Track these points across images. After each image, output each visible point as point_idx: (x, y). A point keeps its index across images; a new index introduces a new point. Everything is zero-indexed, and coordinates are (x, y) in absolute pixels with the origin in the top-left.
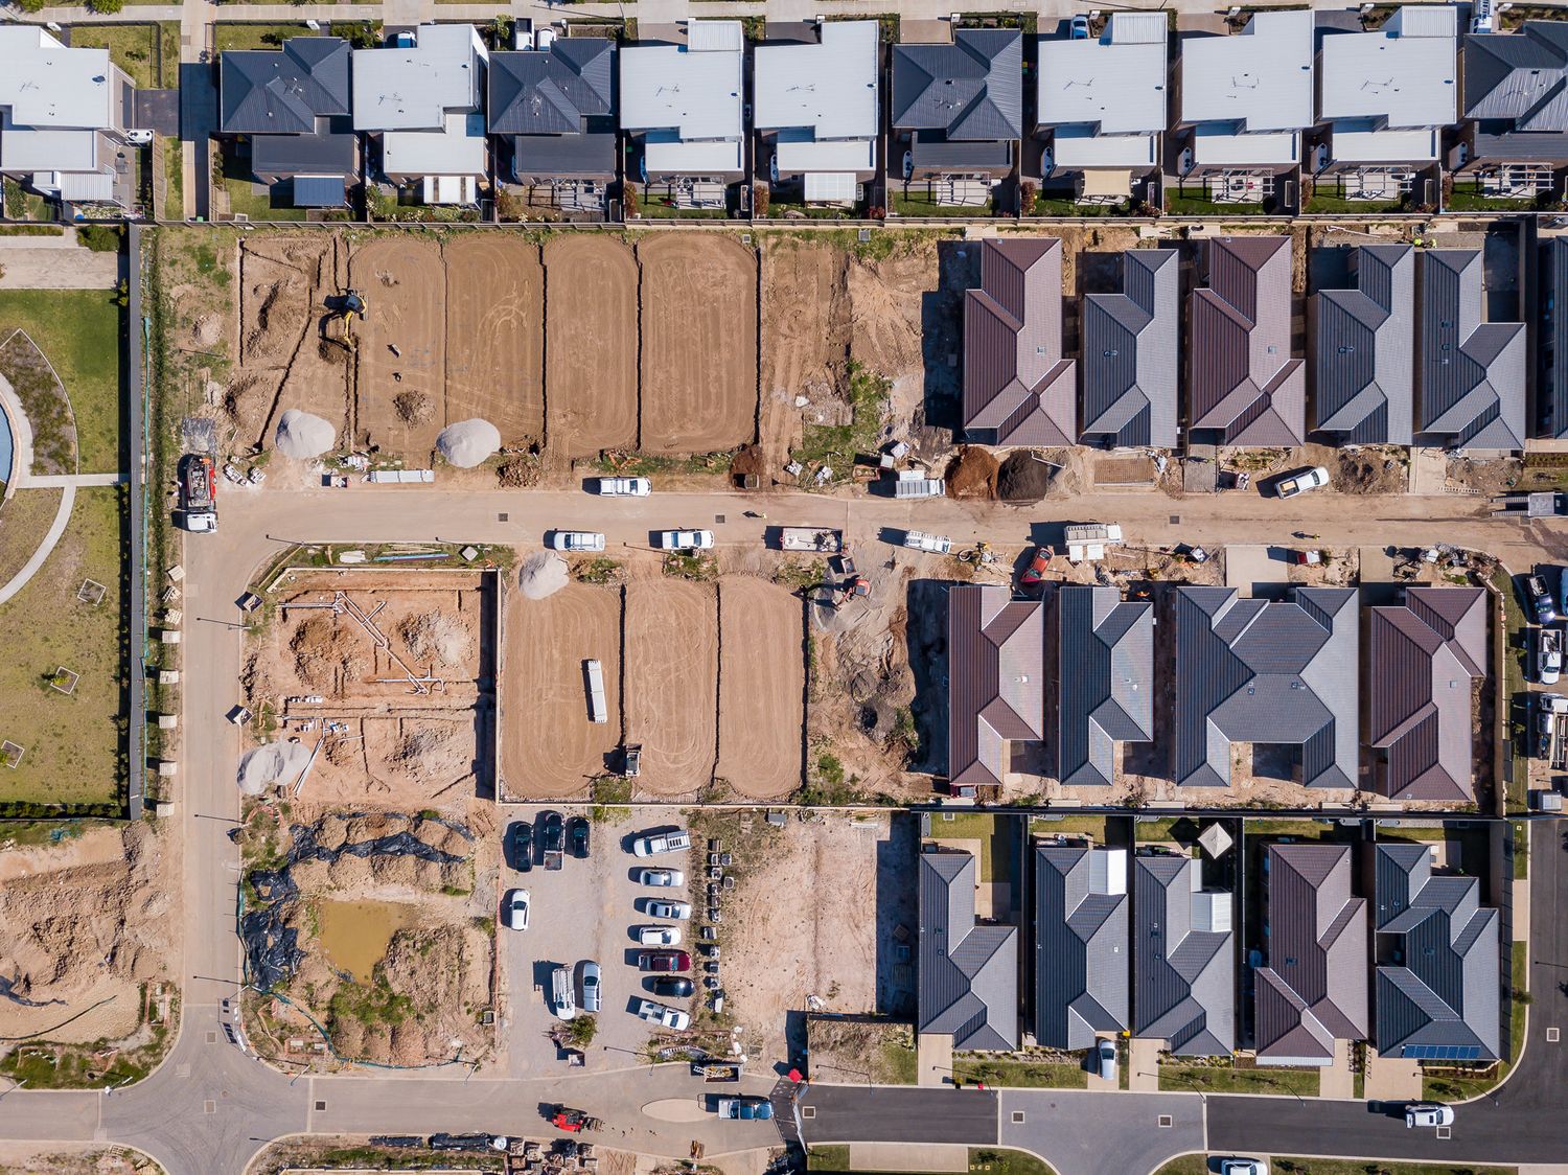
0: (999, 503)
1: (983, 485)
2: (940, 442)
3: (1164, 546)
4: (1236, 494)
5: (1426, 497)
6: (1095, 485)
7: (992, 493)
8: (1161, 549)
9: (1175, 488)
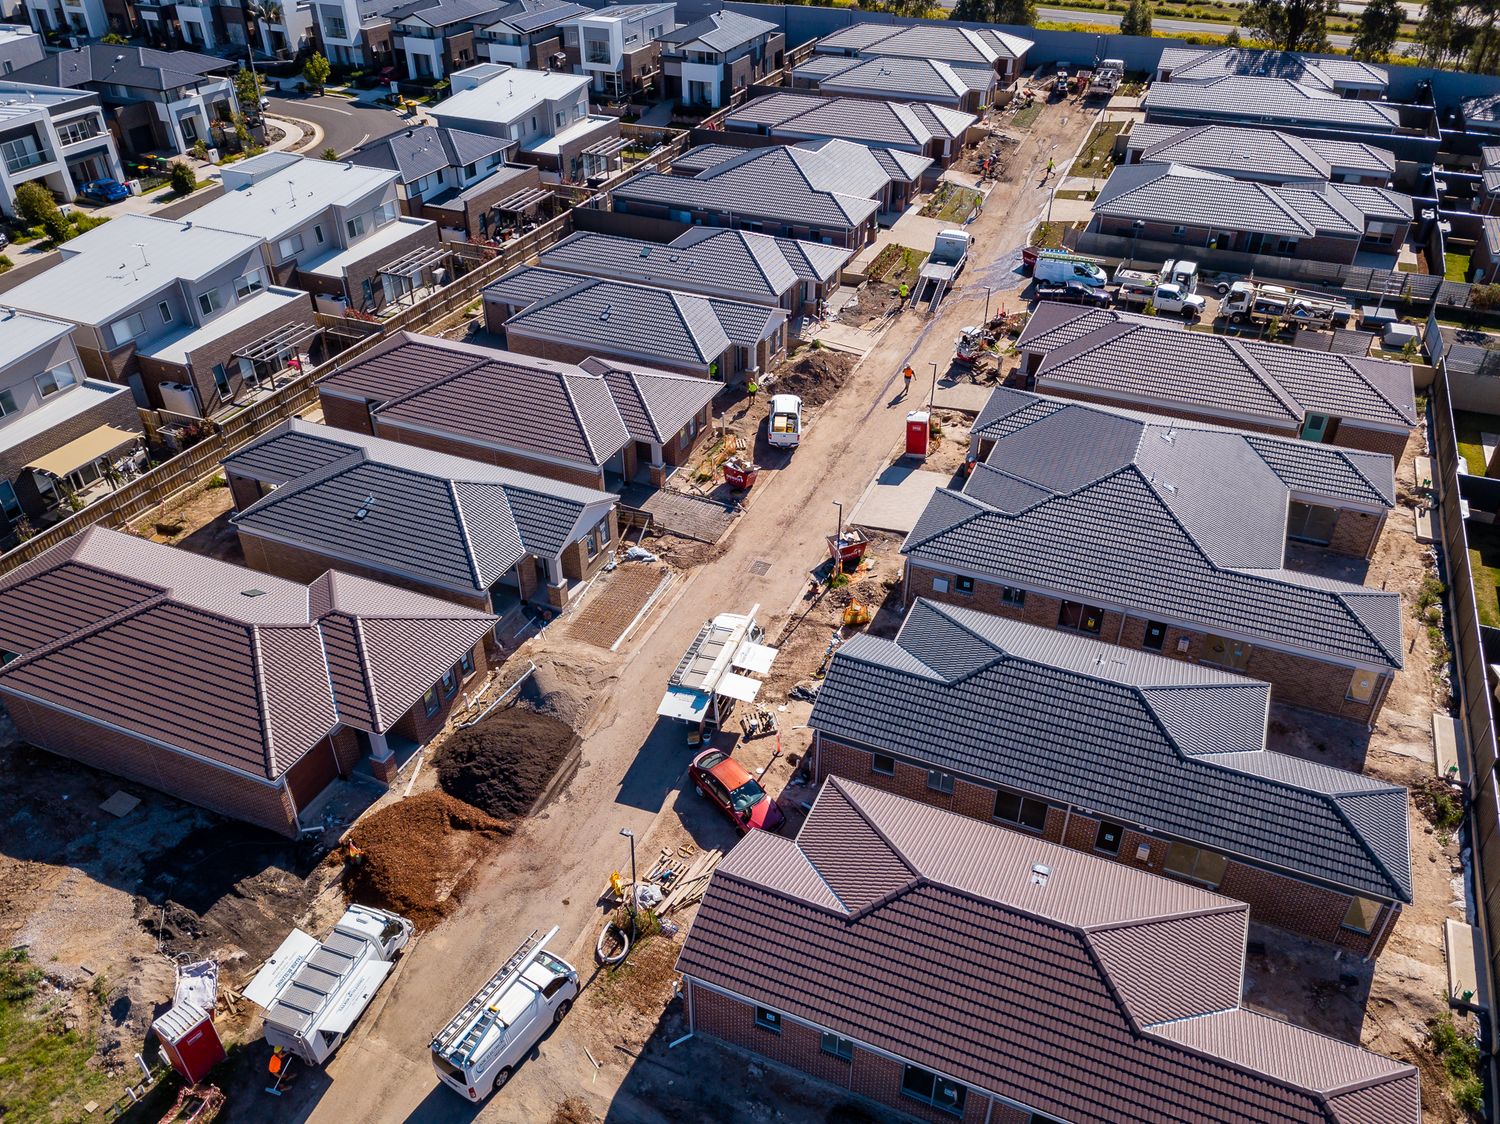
0: (530, 825)
1: (459, 840)
2: (275, 896)
3: (804, 592)
4: (759, 492)
5: (879, 346)
6: (614, 647)
7: (496, 829)
8: (807, 597)
9: (701, 552)
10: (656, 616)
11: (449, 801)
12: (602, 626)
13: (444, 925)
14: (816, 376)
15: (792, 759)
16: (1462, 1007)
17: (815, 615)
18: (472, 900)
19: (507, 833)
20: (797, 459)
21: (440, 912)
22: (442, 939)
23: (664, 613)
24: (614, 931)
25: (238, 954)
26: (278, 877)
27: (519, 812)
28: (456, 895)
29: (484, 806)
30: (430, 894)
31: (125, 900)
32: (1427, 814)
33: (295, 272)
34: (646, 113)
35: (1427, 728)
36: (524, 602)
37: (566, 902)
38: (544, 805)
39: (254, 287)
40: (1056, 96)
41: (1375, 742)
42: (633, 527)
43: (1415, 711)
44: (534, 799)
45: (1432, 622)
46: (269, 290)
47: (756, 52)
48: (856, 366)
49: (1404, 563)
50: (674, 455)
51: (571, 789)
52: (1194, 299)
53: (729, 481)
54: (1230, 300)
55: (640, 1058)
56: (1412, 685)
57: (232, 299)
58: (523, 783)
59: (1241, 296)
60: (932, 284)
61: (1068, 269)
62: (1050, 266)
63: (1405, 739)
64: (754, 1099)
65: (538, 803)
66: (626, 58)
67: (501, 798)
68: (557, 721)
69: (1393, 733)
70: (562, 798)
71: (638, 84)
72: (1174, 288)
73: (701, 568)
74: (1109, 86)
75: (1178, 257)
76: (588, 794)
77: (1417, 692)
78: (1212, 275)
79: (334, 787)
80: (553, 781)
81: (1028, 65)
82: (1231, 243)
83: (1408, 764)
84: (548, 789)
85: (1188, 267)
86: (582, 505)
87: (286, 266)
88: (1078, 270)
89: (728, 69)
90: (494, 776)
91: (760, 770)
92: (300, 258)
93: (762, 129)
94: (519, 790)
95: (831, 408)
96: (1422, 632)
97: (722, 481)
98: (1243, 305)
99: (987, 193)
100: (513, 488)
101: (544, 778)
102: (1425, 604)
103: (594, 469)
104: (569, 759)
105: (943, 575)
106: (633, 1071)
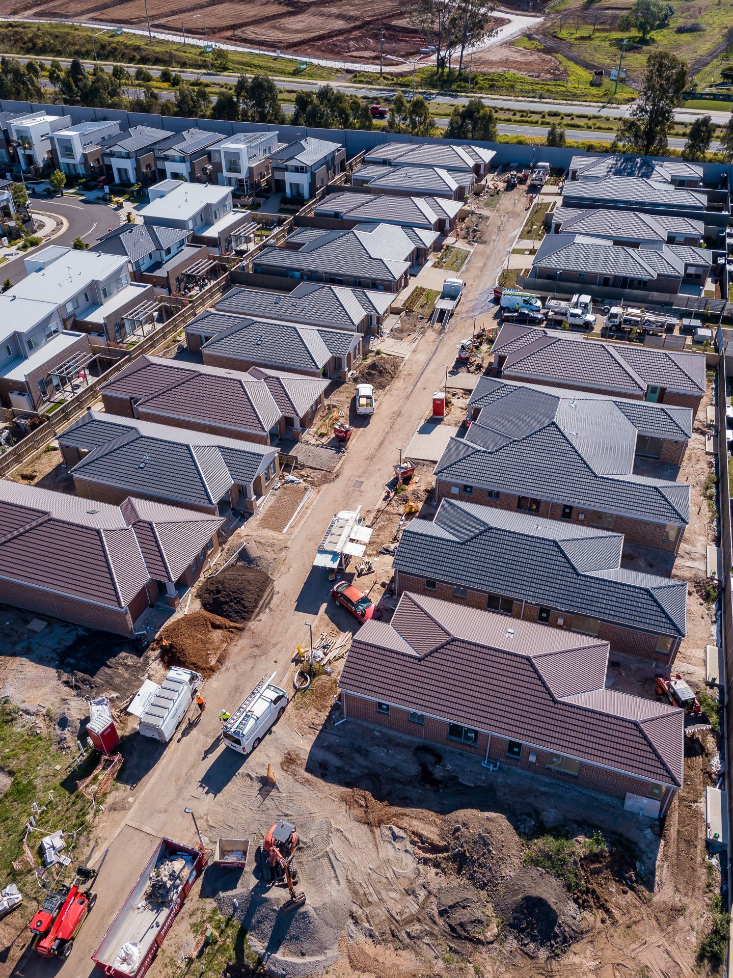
0: (252, 625)
1: (217, 634)
2: (127, 667)
3: (383, 497)
4: (354, 441)
5: (414, 351)
6: (285, 531)
7: (236, 628)
8: (385, 499)
9: (325, 476)
10: (304, 513)
11: (209, 615)
12: (276, 519)
13: (215, 676)
14: (380, 372)
15: (383, 585)
16: (711, 685)
17: (389, 509)
18: (228, 663)
19: (241, 630)
20: (373, 421)
21: (212, 670)
22: (216, 682)
23: (309, 511)
24: (302, 674)
25: (115, 695)
26: (126, 657)
27: (246, 619)
28: (219, 661)
29: (228, 617)
30: (206, 662)
31: (52, 672)
32: (701, 596)
33: (75, 320)
34: (264, 203)
35: (704, 553)
36: (233, 509)
37: (276, 662)
38: (258, 614)
39: (55, 332)
40: (510, 187)
41: (678, 562)
42: (287, 464)
43: (699, 545)
44: (253, 612)
45: (710, 498)
46: (63, 333)
47: (329, 163)
48: (402, 365)
49: (698, 466)
50: (306, 422)
51: (271, 606)
52: (590, 317)
53: (337, 436)
54: (609, 318)
55: (321, 731)
56: (698, 531)
57: (44, 340)
58: (247, 604)
59: (615, 316)
60: (443, 312)
61: (520, 300)
62: (509, 300)
63: (693, 559)
64: (378, 745)
65: (255, 614)
66: (250, 170)
67: (237, 612)
68: (260, 571)
69: (687, 556)
70: (267, 610)
71: (258, 185)
72: (578, 311)
73: (326, 486)
74: (541, 180)
76: (280, 608)
77: (700, 535)
78: (600, 302)
79: (147, 611)
80: (261, 602)
81: (493, 166)
82: (611, 282)
83: (693, 571)
84: (259, 606)
85: (586, 298)
86: (262, 456)
87: (70, 317)
88: (525, 301)
89: (313, 176)
90: (231, 601)
91: (367, 591)
92: (77, 312)
93: (337, 215)
94: (245, 607)
95: (390, 390)
96: (705, 502)
97: (333, 436)
98: (617, 321)
99: (472, 251)
100: (223, 448)
101: (257, 601)
102: (707, 488)
103: (265, 434)
104: (268, 590)
105: (456, 485)
106: (318, 737)
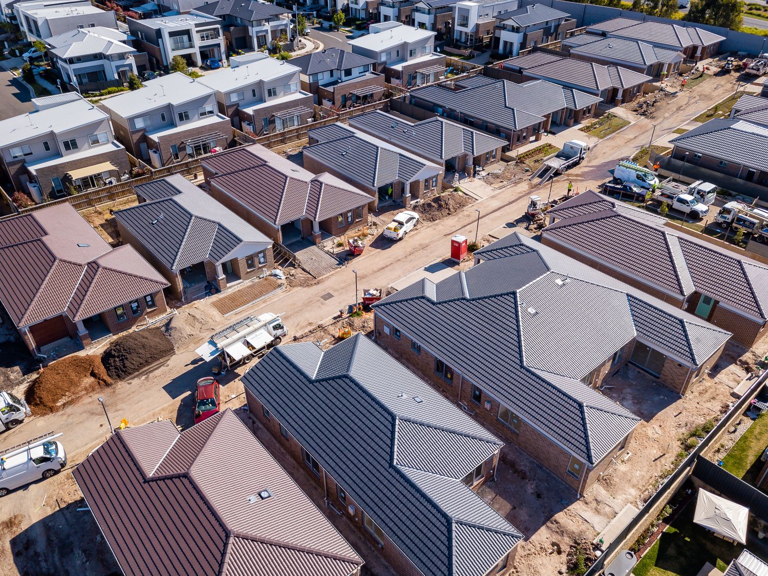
3: (336, 315)
4: (361, 258)
5: (493, 197)
6: (225, 316)
7: (105, 381)
8: (335, 318)
9: (307, 280)
10: (258, 305)
11: (99, 363)
12: (231, 303)
13: (48, 416)
14: (440, 206)
17: (331, 328)
18: (69, 410)
19: (107, 385)
20: (395, 246)
21: (52, 410)
22: (43, 422)
26: (16, 372)
27: (120, 377)
28: (65, 405)
30: (56, 401)
33: (237, 108)
38: (132, 378)
39: (211, 112)
40: (724, 72)
41: (577, 507)
42: (283, 258)
43: (620, 498)
44: (130, 374)
45: (688, 448)
46: (217, 115)
47: (551, 29)
48: (470, 205)
49: (709, 405)
51: (151, 375)
52: (700, 207)
53: (350, 249)
54: (720, 213)
55: (61, 510)
56: (635, 481)
57: (196, 116)
58: (127, 363)
60: (548, 169)
61: (633, 174)
63: (597, 511)
64: (84, 551)
65: (132, 376)
67: (116, 368)
68: (169, 341)
69: (594, 504)
70: (144, 378)
71: (481, 40)
72: (689, 198)
73: (300, 288)
74: (758, 70)
75: (706, 179)
76: (155, 380)
77: (634, 486)
79: (66, 339)
80: (146, 368)
84: (141, 371)
85: (708, 186)
86: (241, 241)
87: (233, 106)
88: (638, 177)
90: (118, 357)
91: (233, 396)
92: (241, 103)
93: (520, 71)
94: (124, 367)
95: (437, 224)
97: (347, 248)
98: (730, 217)
99: (633, 123)
100: (221, 226)
101: (141, 365)
102: (693, 435)
103: (273, 224)
104: (161, 360)
105: (388, 325)
106: (53, 515)
